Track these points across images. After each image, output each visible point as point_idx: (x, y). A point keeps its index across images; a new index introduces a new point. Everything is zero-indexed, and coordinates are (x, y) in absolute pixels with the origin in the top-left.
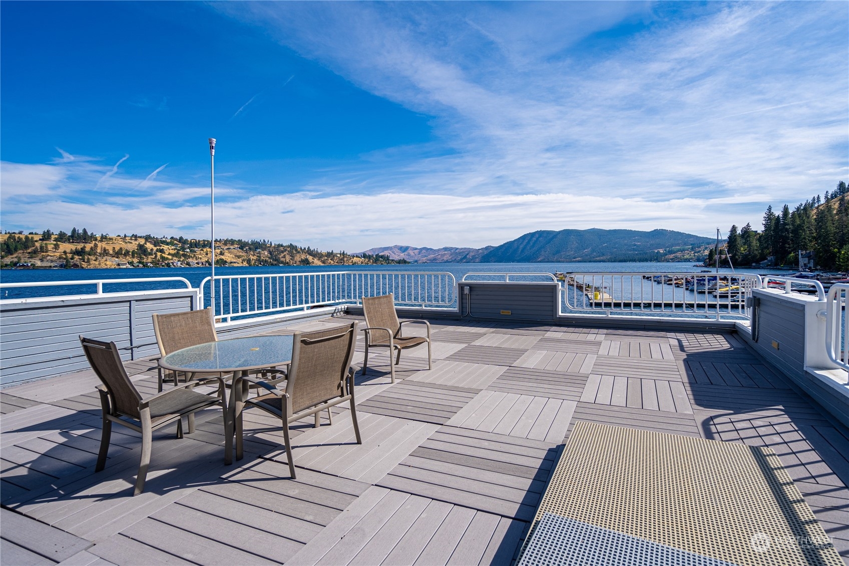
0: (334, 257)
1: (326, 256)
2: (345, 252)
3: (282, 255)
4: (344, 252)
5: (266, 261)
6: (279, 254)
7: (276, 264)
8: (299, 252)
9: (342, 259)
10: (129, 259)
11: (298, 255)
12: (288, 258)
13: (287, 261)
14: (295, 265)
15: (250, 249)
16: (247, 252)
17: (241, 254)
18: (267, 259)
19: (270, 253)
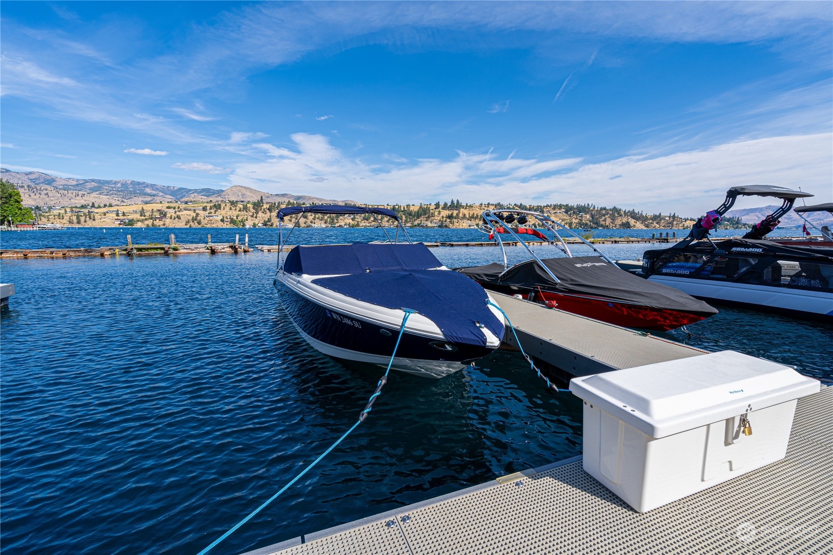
0: (661, 220)
1: (652, 219)
2: (676, 215)
3: (603, 218)
4: (674, 215)
5: (586, 224)
6: (600, 217)
7: (595, 228)
8: (621, 215)
9: (671, 223)
10: (477, 221)
11: (620, 218)
12: (608, 221)
13: (607, 224)
14: (614, 228)
15: (574, 213)
16: (570, 216)
17: (565, 218)
18: (588, 222)
19: (592, 216)
